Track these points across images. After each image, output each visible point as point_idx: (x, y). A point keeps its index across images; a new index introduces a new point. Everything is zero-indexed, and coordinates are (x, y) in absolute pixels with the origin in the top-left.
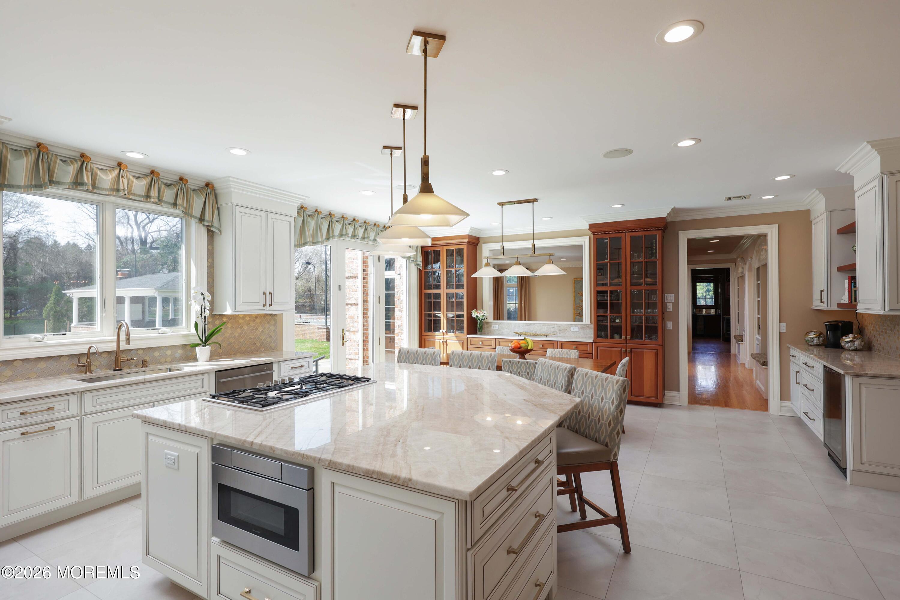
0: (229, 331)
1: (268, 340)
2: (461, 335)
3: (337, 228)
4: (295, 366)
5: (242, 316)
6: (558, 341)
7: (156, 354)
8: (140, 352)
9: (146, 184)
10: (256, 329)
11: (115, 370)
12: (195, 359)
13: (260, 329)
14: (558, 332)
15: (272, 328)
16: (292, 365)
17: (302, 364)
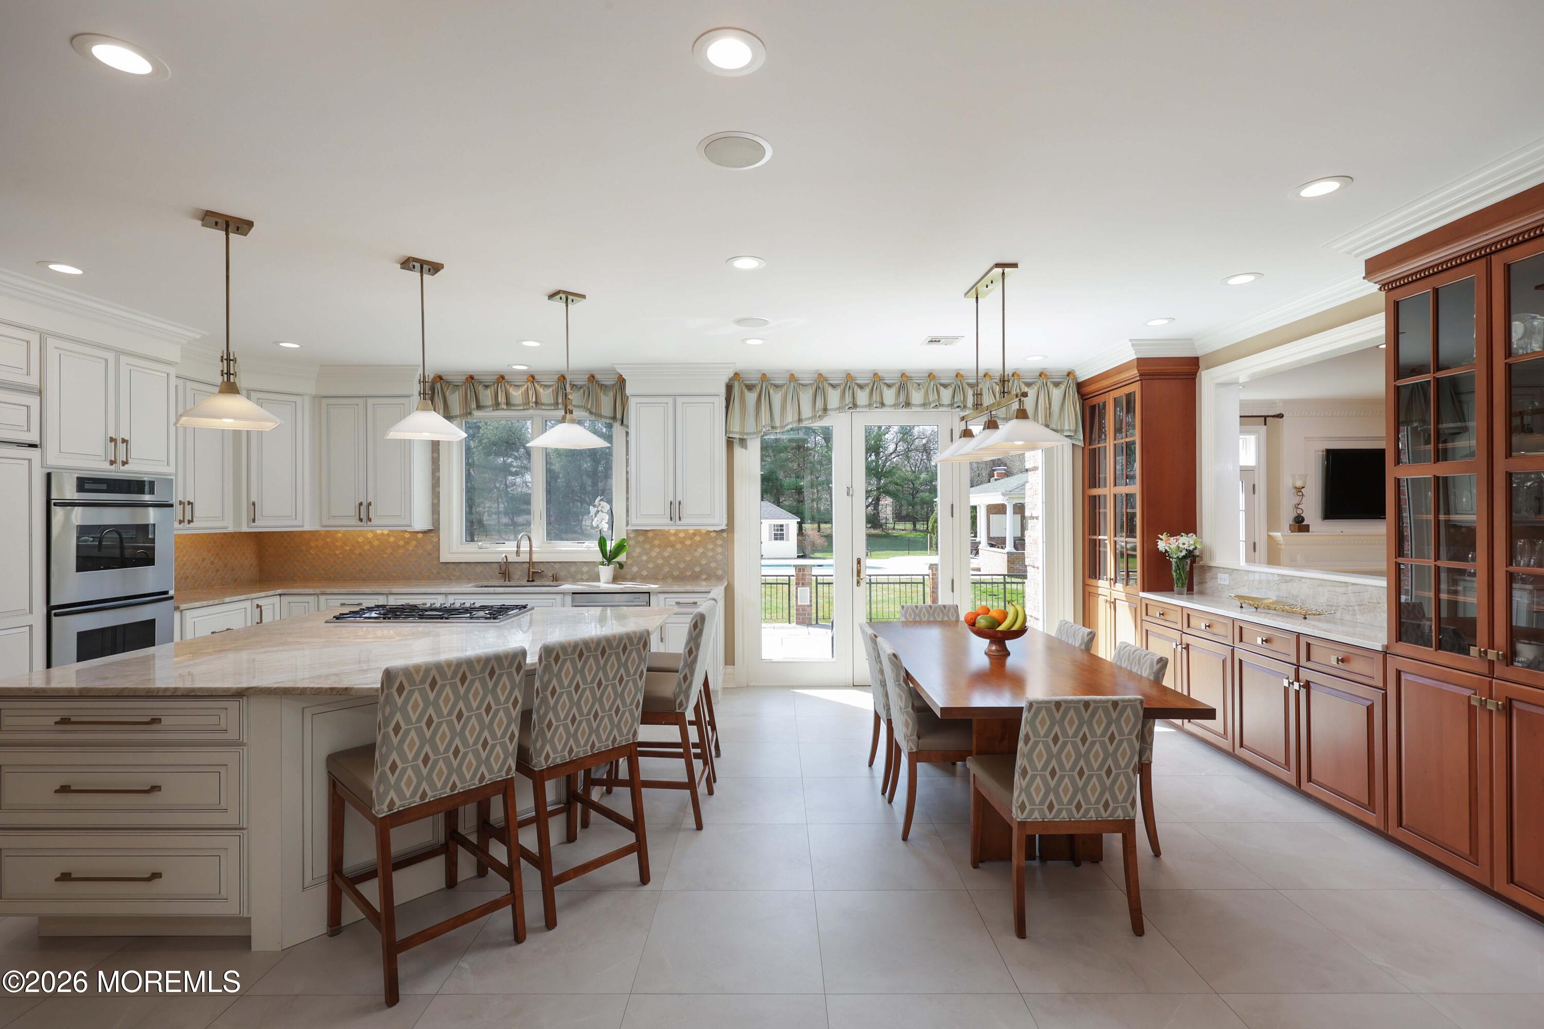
0: (657, 550)
1: (713, 565)
2: (1130, 589)
3: (834, 397)
4: (681, 600)
5: (674, 531)
6: (1299, 633)
7: (573, 569)
8: (557, 566)
9: (553, 391)
10: (696, 550)
11: (528, 581)
12: (597, 578)
13: (701, 550)
14: (1356, 608)
15: (719, 550)
16: (678, 600)
17: (695, 600)
